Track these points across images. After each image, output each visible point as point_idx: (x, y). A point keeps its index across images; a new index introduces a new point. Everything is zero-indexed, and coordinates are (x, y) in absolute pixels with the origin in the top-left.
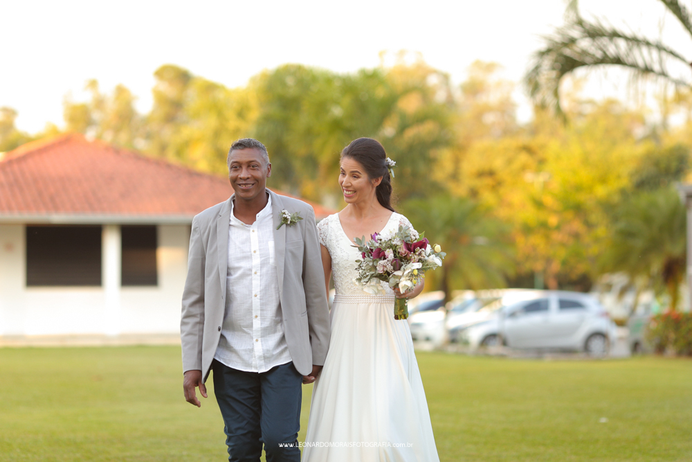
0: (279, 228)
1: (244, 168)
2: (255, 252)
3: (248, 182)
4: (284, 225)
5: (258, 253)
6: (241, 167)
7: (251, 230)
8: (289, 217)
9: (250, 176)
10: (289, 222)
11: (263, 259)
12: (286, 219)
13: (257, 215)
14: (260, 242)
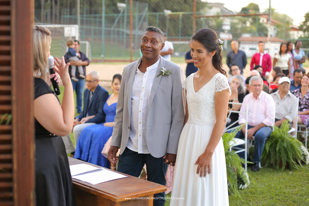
0: (158, 76)
1: (149, 41)
2: (143, 88)
3: (149, 49)
4: (161, 76)
5: (144, 89)
6: (147, 40)
7: (144, 76)
8: (164, 71)
9: (151, 46)
10: (163, 74)
11: (146, 92)
12: (162, 72)
13: (147, 68)
14: (147, 83)
